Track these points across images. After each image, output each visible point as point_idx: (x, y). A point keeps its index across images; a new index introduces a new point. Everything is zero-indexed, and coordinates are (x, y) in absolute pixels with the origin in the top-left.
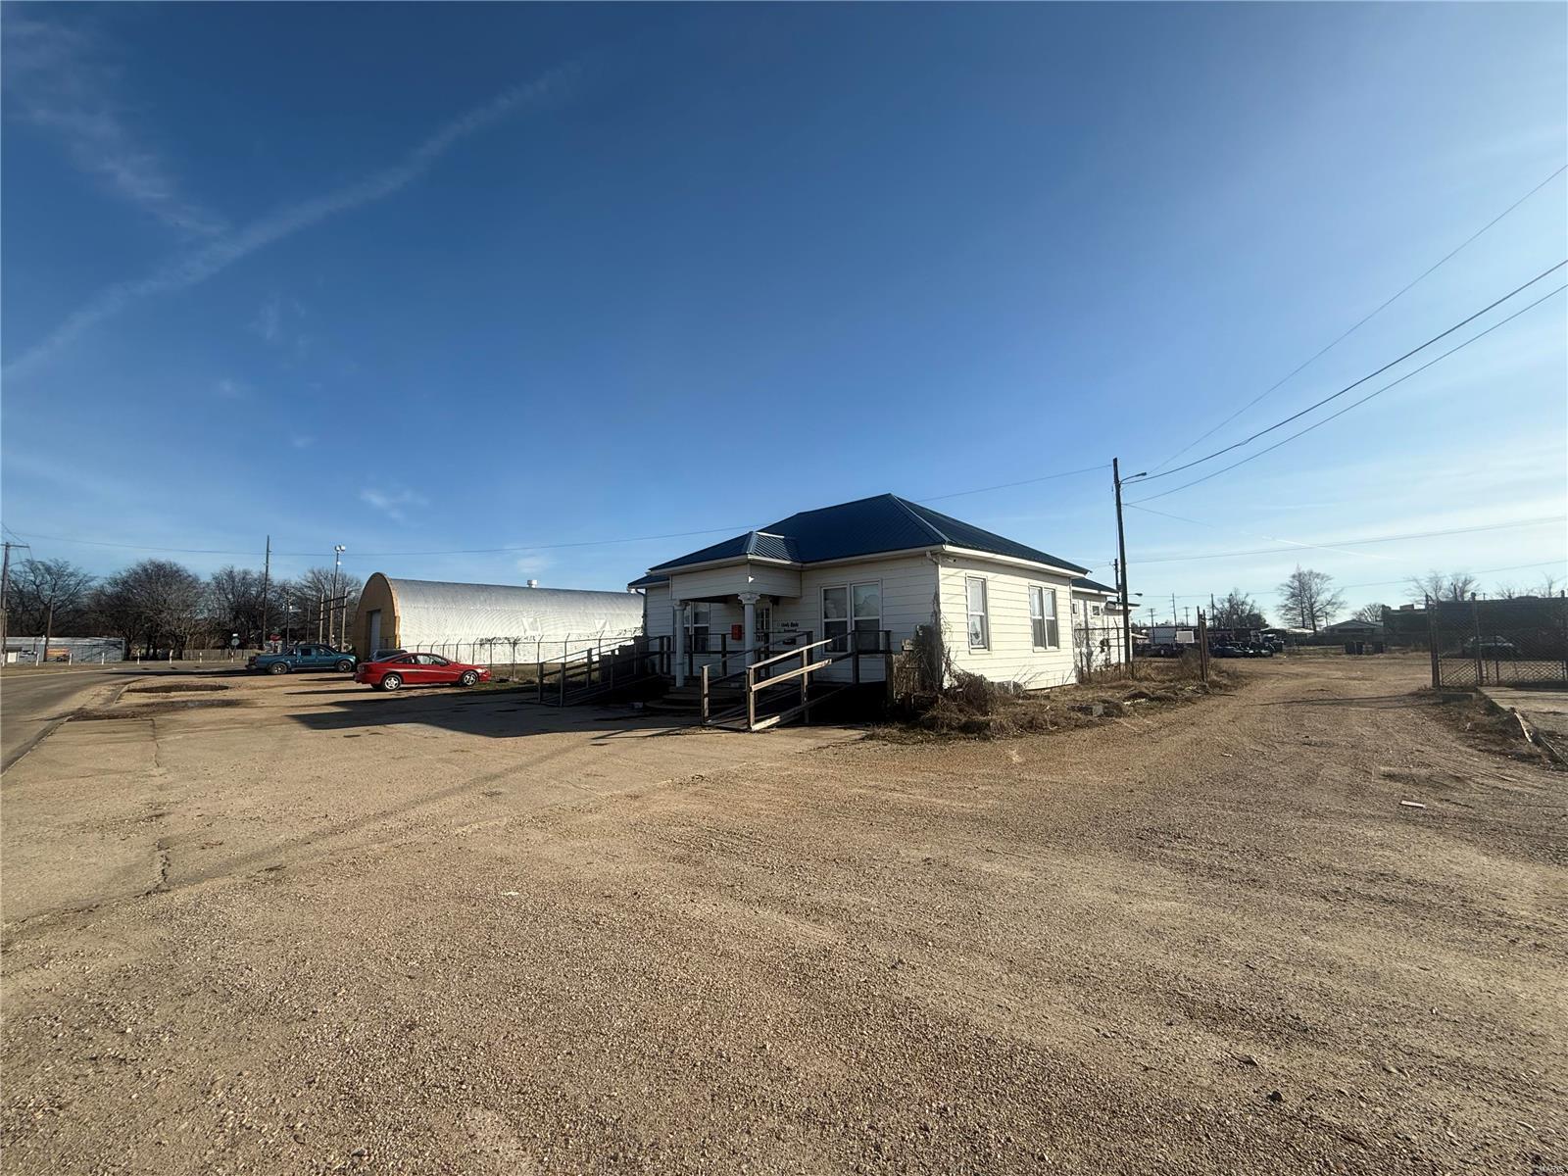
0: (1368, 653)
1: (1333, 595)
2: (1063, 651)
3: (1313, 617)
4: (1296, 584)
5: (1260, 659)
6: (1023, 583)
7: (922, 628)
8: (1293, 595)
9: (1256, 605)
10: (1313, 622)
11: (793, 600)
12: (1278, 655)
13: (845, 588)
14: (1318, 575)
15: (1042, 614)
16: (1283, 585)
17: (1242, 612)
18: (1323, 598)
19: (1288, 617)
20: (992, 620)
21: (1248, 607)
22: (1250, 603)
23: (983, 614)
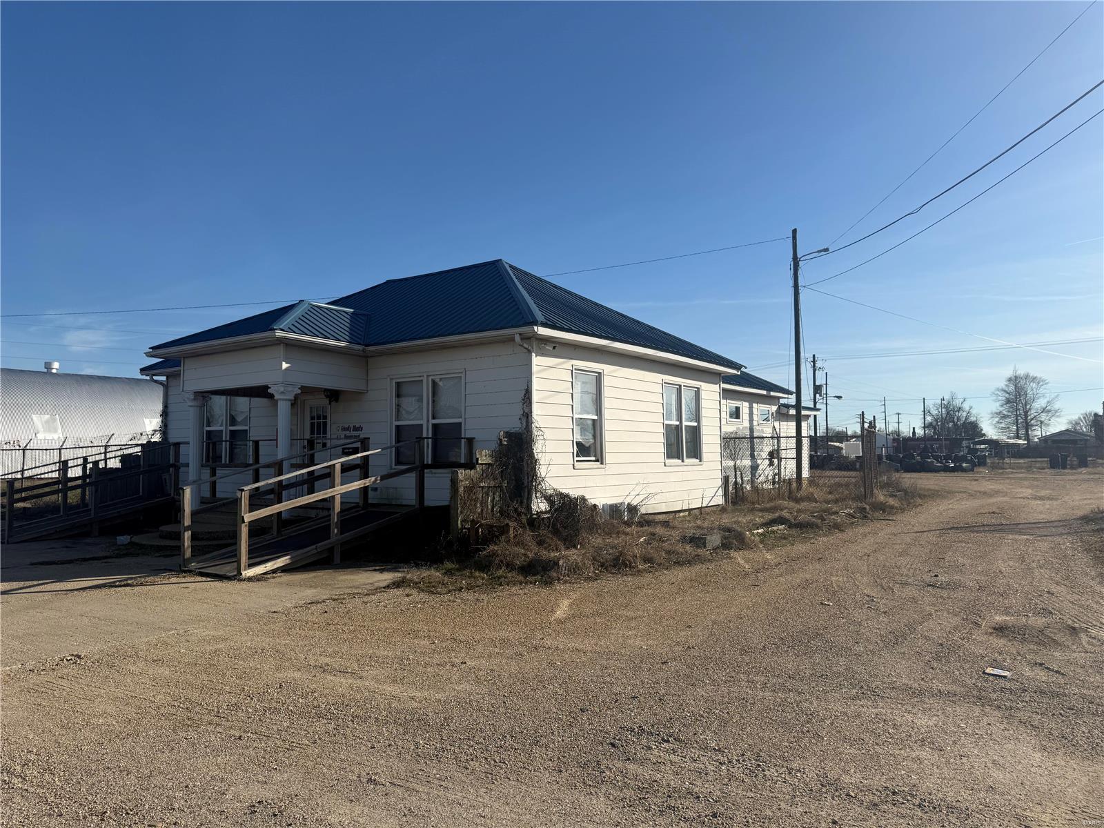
0: (1072, 468)
1: (1048, 402)
2: (705, 465)
3: (1027, 426)
4: (1012, 388)
5: (960, 474)
6: (655, 379)
7: (508, 434)
8: (1008, 401)
9: (974, 412)
10: (1027, 431)
11: (357, 395)
12: (981, 469)
13: (422, 381)
14: (1034, 379)
15: (680, 418)
16: (998, 389)
17: (959, 419)
18: (1038, 404)
19: (1003, 425)
20: (608, 425)
21: (964, 414)
22: (967, 409)
23: (595, 417)
